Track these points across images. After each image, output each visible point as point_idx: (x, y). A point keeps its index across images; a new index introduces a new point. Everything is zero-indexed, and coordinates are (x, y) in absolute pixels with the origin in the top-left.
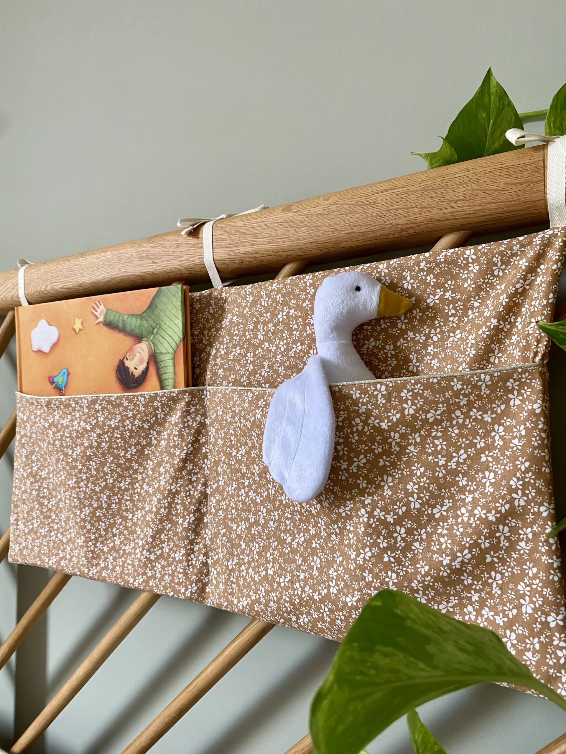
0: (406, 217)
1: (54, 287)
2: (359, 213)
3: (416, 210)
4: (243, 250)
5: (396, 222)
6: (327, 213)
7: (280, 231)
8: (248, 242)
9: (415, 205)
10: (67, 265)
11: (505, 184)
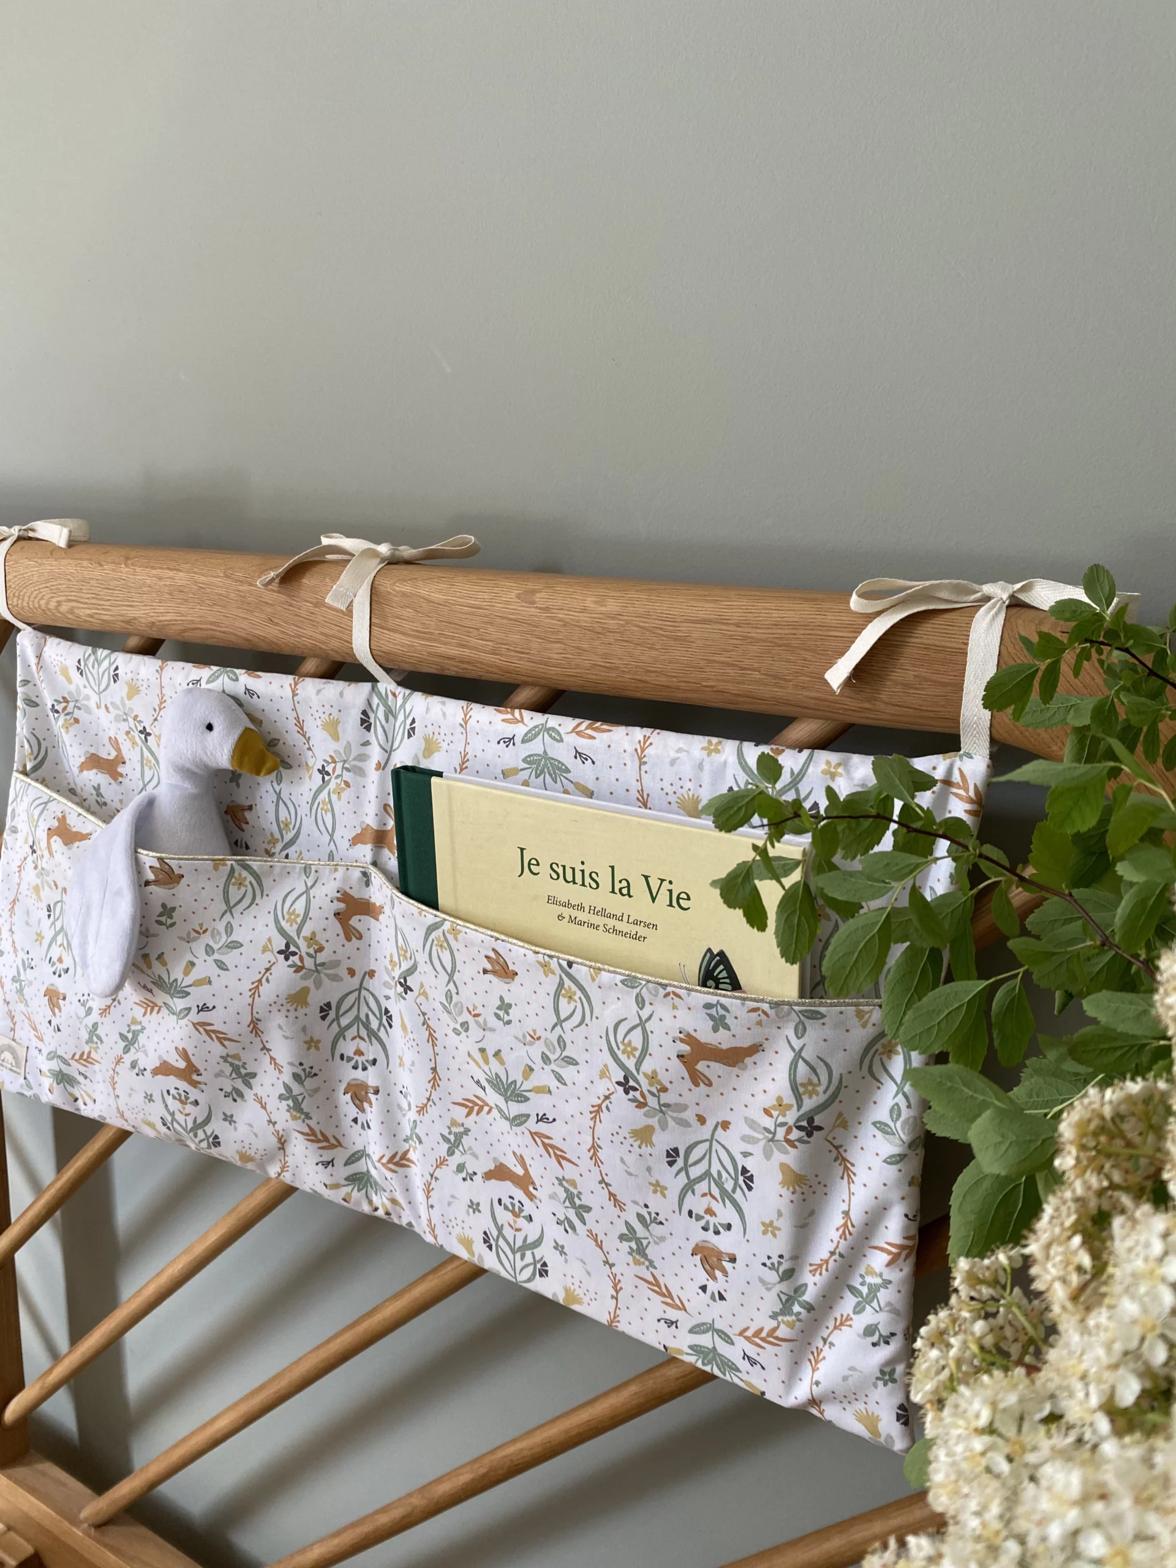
0: (738, 683)
1: (77, 611)
2: (657, 650)
3: (756, 675)
4: (443, 649)
5: (721, 686)
6: (600, 630)
7: (515, 637)
8: (453, 638)
9: (756, 665)
10: (97, 573)
11: (916, 676)
